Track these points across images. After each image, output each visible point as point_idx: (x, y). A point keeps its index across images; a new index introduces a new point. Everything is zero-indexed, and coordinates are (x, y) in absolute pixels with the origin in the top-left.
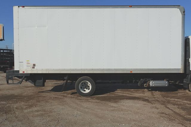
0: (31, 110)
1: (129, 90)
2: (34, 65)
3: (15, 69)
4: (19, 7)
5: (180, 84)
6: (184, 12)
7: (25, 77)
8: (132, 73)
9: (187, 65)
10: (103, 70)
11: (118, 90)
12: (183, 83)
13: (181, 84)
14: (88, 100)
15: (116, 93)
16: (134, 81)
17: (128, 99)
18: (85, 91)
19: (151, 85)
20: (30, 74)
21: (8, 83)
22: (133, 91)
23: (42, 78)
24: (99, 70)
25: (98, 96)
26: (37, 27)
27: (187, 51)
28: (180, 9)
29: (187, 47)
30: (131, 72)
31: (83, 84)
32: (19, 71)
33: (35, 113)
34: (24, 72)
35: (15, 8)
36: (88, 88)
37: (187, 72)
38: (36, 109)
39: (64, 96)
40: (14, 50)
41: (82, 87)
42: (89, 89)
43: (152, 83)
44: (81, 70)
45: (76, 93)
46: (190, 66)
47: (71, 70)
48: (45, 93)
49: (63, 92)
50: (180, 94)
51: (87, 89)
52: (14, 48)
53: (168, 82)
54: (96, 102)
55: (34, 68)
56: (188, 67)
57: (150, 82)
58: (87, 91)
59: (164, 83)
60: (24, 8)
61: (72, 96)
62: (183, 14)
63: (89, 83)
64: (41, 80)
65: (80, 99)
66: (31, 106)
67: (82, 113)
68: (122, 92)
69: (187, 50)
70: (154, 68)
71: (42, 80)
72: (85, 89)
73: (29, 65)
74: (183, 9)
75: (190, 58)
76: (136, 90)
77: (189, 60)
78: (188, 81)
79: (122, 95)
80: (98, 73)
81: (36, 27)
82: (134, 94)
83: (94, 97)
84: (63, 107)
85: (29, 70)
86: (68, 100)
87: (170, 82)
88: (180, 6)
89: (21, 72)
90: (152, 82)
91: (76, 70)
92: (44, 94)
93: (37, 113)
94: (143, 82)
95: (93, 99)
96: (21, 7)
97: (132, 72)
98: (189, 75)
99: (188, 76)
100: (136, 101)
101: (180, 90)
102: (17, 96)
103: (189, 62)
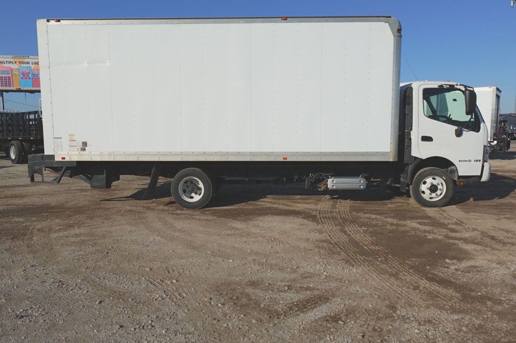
0: (66, 233)
1: (291, 197)
2: (85, 144)
3: (46, 153)
4: (48, 21)
5: (393, 185)
6: (399, 31)
7: (68, 168)
8: (287, 160)
9: (406, 144)
10: (227, 154)
11: (269, 198)
12: (399, 182)
13: (397, 185)
14: (193, 215)
15: (261, 203)
16: (296, 177)
17: (275, 215)
18: (192, 198)
19: (330, 186)
20: (78, 162)
21: (32, 179)
22: (298, 199)
23: (105, 171)
24: (219, 155)
25: (219, 208)
26: (88, 64)
27: (405, 114)
28: (390, 25)
29: (407, 106)
30: (284, 158)
31: (189, 184)
32: (54, 156)
33: (71, 239)
34: (63, 158)
35: (41, 24)
36: (198, 192)
37: (406, 159)
38: (77, 231)
39: (148, 208)
40: (41, 111)
41: (187, 190)
42: (200, 195)
43: (332, 183)
44: (182, 154)
45: (174, 203)
46: (411, 146)
47: (161, 155)
48: (114, 202)
49: (151, 201)
50: (392, 206)
51: (196, 193)
52: (41, 108)
53: (365, 180)
54: (206, 220)
55: (84, 150)
56: (407, 148)
57: (327, 181)
58: (197, 198)
59: (357, 183)
60: (58, 23)
61: (166, 208)
62: (397, 34)
63: (200, 182)
64: (103, 174)
65: (177, 214)
66: (71, 226)
67: (164, 240)
68: (274, 201)
69: (407, 113)
70: (332, 151)
71: (105, 175)
72: (193, 195)
73: (74, 144)
74: (397, 23)
75: (411, 129)
76: (306, 197)
77: (409, 134)
78: (407, 179)
79: (270, 207)
80: (215, 160)
81: (86, 64)
82: (297, 204)
83: (209, 210)
84: (134, 228)
85: (74, 155)
86: (151, 216)
87: (372, 180)
88: (390, 17)
89: (58, 158)
90: (333, 181)
91: (170, 154)
92: (110, 205)
93: (74, 239)
94: (315, 179)
95: (204, 214)
96: (52, 22)
97: (286, 158)
98: (410, 166)
99: (408, 168)
100: (290, 219)
101: (398, 198)
102: (53, 207)
103: (410, 139)
